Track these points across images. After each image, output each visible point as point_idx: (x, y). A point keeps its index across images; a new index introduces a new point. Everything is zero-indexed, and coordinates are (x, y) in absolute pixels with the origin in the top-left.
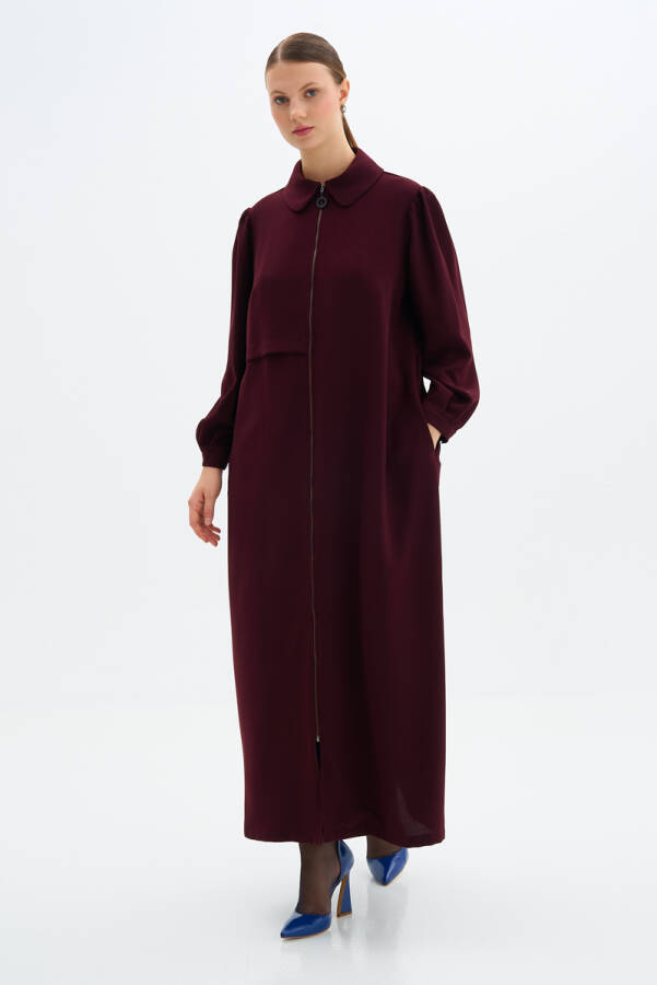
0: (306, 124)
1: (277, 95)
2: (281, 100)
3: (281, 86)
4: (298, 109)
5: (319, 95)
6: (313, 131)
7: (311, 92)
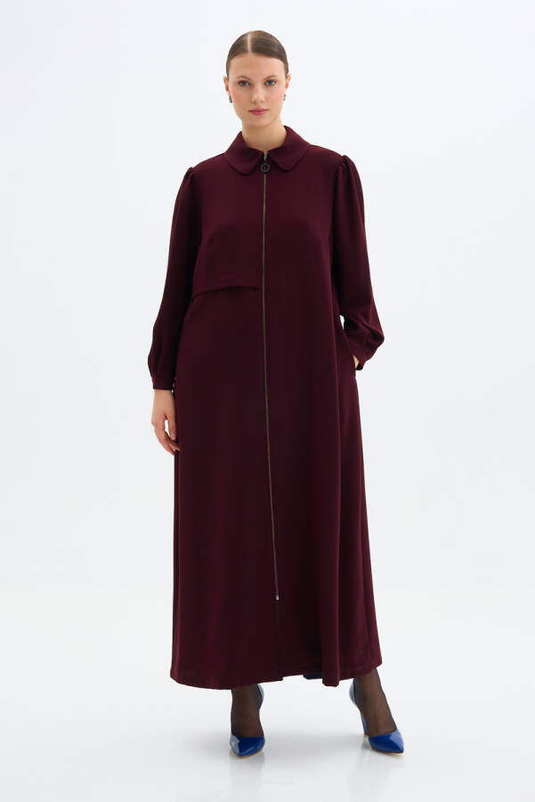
0: (263, 106)
1: (241, 79)
2: (244, 83)
3: (247, 72)
4: (261, 93)
5: (276, 85)
6: (267, 113)
7: (269, 82)
